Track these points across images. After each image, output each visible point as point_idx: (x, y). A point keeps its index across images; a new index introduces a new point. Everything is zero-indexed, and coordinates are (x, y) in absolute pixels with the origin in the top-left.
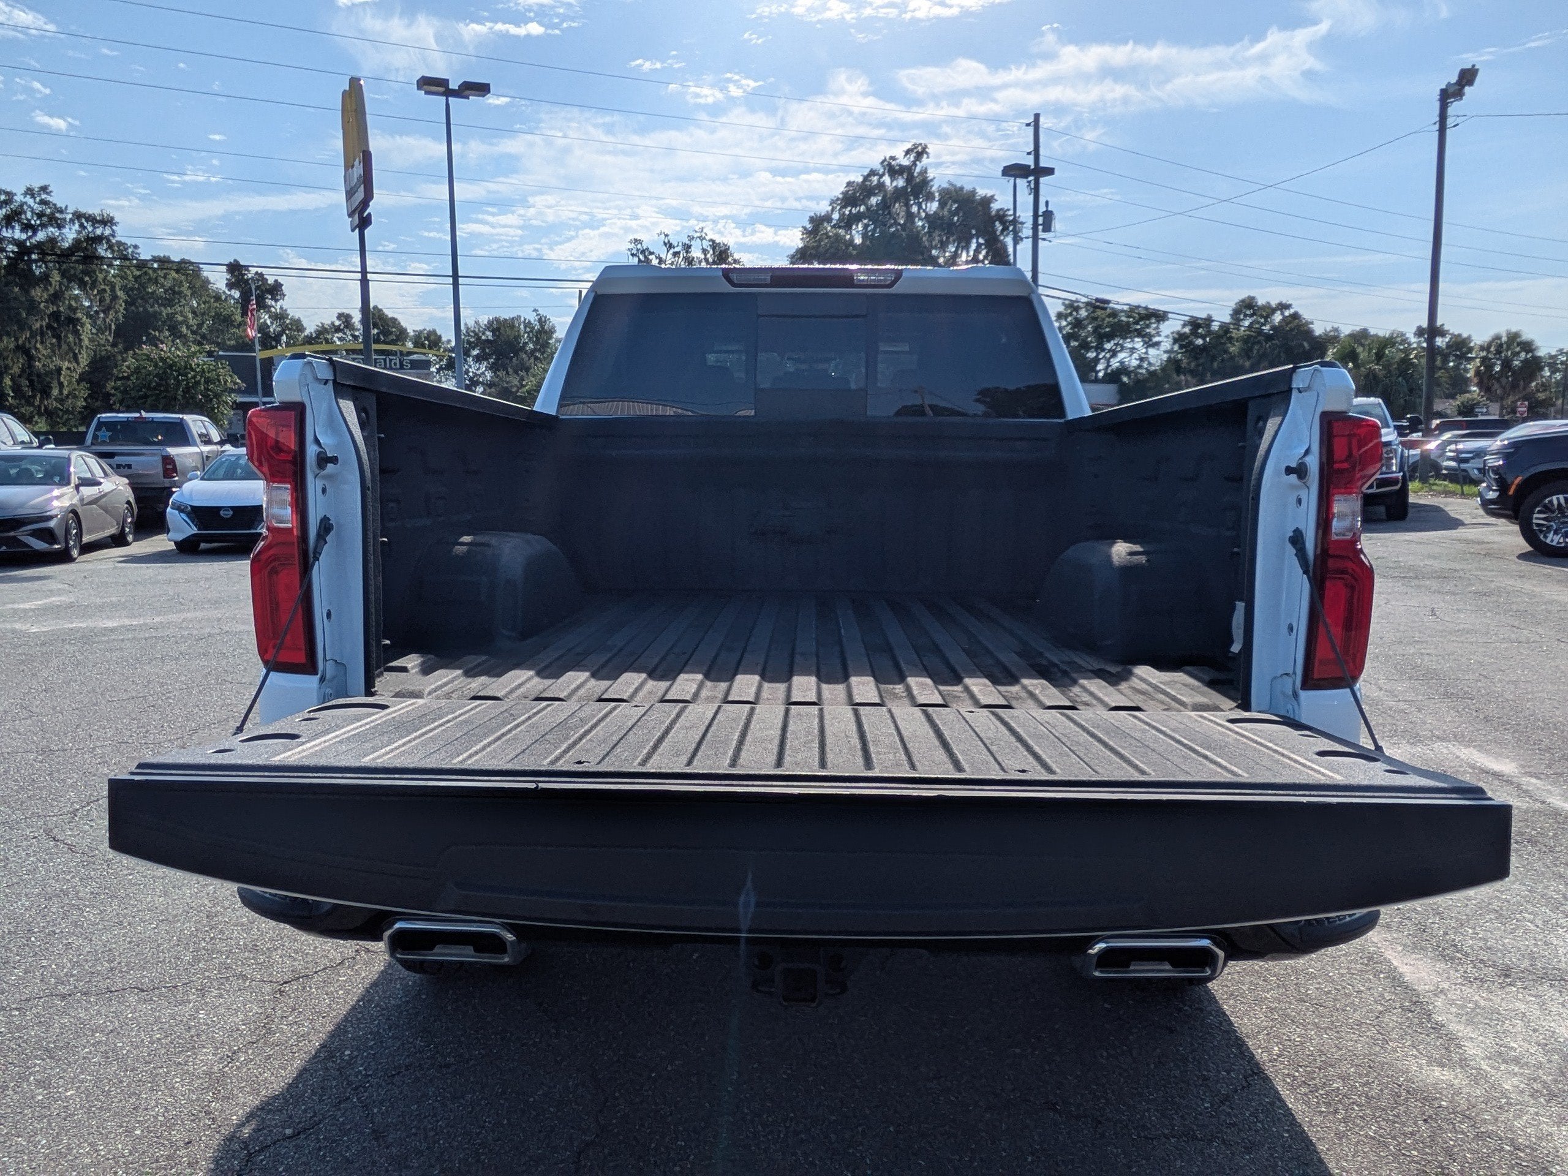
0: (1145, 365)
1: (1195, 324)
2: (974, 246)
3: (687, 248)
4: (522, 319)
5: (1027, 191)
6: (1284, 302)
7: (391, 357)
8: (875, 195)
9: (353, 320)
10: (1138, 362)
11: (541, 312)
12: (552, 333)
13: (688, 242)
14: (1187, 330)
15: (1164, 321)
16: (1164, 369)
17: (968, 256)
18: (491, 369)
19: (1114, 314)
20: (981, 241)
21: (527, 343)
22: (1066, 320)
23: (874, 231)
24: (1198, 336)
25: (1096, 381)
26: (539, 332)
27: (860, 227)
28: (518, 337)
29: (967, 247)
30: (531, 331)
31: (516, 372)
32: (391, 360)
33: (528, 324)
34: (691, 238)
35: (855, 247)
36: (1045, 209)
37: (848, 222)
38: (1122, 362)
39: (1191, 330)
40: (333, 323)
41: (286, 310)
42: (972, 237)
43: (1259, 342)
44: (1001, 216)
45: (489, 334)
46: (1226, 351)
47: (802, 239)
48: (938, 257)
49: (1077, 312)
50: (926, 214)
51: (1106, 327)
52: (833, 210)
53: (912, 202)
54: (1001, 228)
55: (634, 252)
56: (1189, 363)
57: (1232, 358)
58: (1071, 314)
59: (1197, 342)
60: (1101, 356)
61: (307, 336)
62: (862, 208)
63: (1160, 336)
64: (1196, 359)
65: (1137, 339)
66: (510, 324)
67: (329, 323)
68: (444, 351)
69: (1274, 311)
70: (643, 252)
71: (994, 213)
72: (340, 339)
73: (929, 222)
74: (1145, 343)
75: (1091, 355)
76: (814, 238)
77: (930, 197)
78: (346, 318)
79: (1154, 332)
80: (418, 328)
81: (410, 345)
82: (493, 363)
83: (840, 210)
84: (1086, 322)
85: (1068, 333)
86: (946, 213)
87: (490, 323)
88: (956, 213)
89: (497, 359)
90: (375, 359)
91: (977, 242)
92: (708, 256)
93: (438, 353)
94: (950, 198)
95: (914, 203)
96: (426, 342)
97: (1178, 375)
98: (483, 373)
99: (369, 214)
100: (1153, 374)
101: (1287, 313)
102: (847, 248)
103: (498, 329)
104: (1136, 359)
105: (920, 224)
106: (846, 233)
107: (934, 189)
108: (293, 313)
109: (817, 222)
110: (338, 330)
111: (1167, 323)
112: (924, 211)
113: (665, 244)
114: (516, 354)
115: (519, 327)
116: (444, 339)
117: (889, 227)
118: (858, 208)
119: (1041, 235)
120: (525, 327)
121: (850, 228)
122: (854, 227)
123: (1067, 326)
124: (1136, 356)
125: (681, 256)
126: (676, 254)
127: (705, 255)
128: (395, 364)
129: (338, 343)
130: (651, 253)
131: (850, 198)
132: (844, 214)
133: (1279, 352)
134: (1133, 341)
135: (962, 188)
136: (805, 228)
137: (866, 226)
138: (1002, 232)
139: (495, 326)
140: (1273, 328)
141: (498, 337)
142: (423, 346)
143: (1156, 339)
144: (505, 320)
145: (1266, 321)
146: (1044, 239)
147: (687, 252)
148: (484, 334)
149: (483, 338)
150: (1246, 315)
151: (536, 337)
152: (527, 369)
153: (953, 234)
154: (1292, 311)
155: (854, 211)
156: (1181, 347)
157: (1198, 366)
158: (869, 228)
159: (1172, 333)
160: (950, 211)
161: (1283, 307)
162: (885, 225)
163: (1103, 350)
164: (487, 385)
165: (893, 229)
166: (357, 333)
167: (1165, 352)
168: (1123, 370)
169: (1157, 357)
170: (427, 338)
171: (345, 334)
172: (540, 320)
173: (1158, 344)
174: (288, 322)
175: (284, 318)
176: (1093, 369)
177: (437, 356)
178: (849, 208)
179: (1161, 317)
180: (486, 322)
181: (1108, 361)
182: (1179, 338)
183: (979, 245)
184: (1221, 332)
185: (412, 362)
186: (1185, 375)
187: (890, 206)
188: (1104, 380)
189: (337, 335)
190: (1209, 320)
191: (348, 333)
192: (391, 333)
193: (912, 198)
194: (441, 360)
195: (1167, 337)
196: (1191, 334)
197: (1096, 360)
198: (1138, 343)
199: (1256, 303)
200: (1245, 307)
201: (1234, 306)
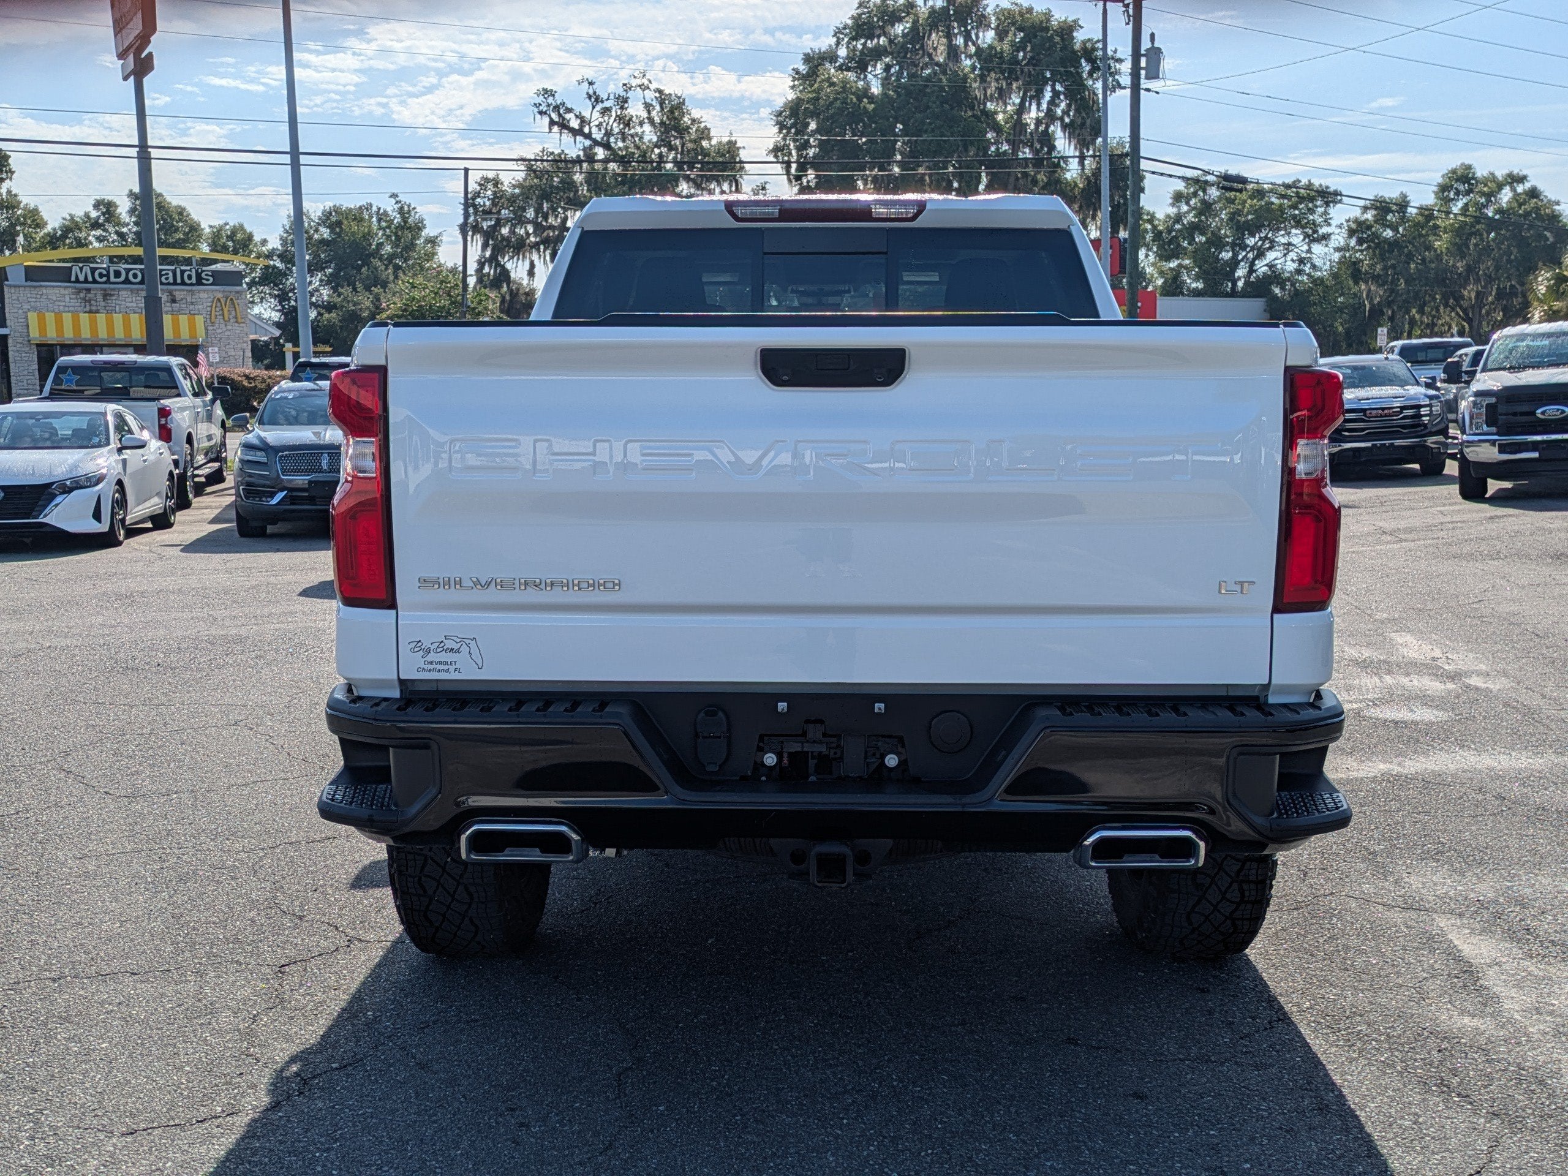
0: (1307, 268)
1: (1382, 207)
2: (1048, 95)
3: (622, 101)
4: (374, 209)
5: (1123, 19)
6: (1515, 172)
7: (183, 268)
8: (900, 20)
9: (119, 210)
10: (1295, 265)
11: (401, 197)
12: (420, 229)
13: (623, 94)
14: (1369, 216)
15: (1335, 202)
16: (1335, 276)
17: (1038, 109)
18: (328, 282)
19: (1260, 193)
20: (1058, 87)
21: (381, 244)
22: (1187, 203)
23: (899, 74)
24: (1386, 225)
25: (1233, 294)
26: (400, 227)
27: (880, 67)
28: (368, 235)
29: (1038, 97)
30: (389, 227)
31: (368, 288)
32: (182, 272)
33: (382, 216)
34: (627, 87)
35: (872, 99)
36: (1149, 45)
37: (860, 63)
38: (1271, 266)
39: (1374, 216)
40: (87, 215)
41: (16, 195)
42: (1045, 82)
43: (1478, 233)
44: (1088, 52)
45: (325, 233)
46: (1429, 247)
47: (793, 87)
48: (996, 113)
49: (1204, 191)
50: (978, 48)
51: (1249, 213)
52: (838, 44)
53: (956, 31)
54: (1088, 68)
55: (544, 108)
56: (1371, 266)
57: (1439, 257)
58: (1195, 194)
59: (1385, 234)
60: (1240, 257)
61: (48, 234)
62: (883, 40)
63: (1329, 225)
64: (1383, 259)
65: (1294, 231)
66: (357, 216)
67: (82, 214)
68: (258, 258)
69: (1500, 186)
70: (556, 108)
71: (1077, 47)
72: (100, 239)
73: (979, 60)
74: (1306, 236)
75: (1226, 255)
76: (811, 86)
77: (982, 22)
78: (107, 208)
79: (1319, 220)
80: (217, 223)
81: (205, 248)
82: (331, 274)
83: (849, 43)
84: (1218, 206)
85: (1191, 223)
86: (1006, 47)
87: (327, 215)
88: (1021, 46)
89: (338, 270)
90: (161, 270)
91: (1054, 90)
92: (654, 113)
93: (247, 260)
94: (1013, 24)
95: (960, 33)
96: (230, 244)
97: (1356, 283)
98: (317, 290)
99: (150, 55)
100: (1318, 282)
101: (1520, 189)
102: (860, 100)
103: (339, 223)
104: (1293, 260)
105: (968, 62)
106: (859, 78)
107: (989, 10)
108: (27, 200)
109: (815, 62)
110: (96, 225)
111: (1339, 207)
112: (974, 44)
113: (590, 97)
114: (367, 263)
115: (370, 221)
116: (257, 238)
117: (922, 69)
118: (876, 40)
119: (1144, 83)
120: (379, 220)
121: (864, 69)
122: (870, 69)
123: (1188, 212)
124: (1292, 255)
125: (614, 114)
126: (606, 111)
127: (649, 112)
128: (190, 277)
129: (96, 245)
130: (569, 110)
131: (861, 28)
132: (854, 49)
133: (1509, 246)
134: (1289, 234)
135: (1030, 10)
136: (797, 72)
137: (887, 68)
138: (1090, 74)
139: (334, 219)
140: (1500, 211)
141: (339, 235)
142: (224, 249)
143: (1323, 230)
144: (350, 210)
145: (1489, 201)
146: (1148, 90)
147: (622, 108)
148: (317, 231)
149: (316, 236)
150: (1458, 193)
151: (396, 235)
152: (384, 285)
153: (1017, 80)
154: (1527, 185)
155: (869, 44)
156: (1360, 242)
157: (1385, 268)
158: (893, 70)
159: (1348, 221)
160: (1013, 44)
161: (1515, 179)
162: (916, 66)
163: (1244, 247)
164: (324, 307)
165: (928, 72)
166: (125, 230)
167: (1337, 249)
168: (1275, 277)
169: (1325, 257)
170: (230, 237)
171: (105, 230)
172: (401, 211)
173: (1326, 237)
174: (19, 212)
175: (14, 207)
176: (1230, 277)
177: (247, 265)
178: (863, 41)
179: (1329, 197)
180: (319, 213)
181: (1252, 264)
182: (1357, 229)
183: (1056, 94)
184: (1421, 219)
185: (214, 274)
186: (1366, 282)
187: (924, 37)
188: (1244, 294)
189: (94, 232)
190: (1403, 204)
191: (111, 229)
192: (177, 230)
193: (956, 25)
194: (253, 270)
195: (1340, 226)
196: (1376, 222)
197: (1234, 263)
198: (1297, 237)
199: (1474, 174)
200: (1457, 180)
201: (1440, 180)
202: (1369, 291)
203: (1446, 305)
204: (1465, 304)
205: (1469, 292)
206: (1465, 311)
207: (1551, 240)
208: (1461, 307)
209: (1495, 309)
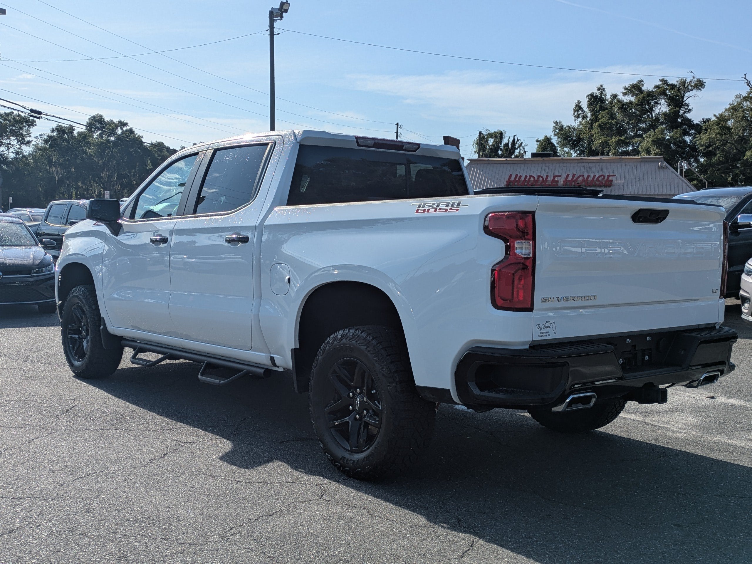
0: (20, 157)
1: (60, 131)
6: (122, 121)
10: (14, 155)
14: (55, 134)
15: (33, 125)
24: (64, 139)
39: (58, 135)
43: (108, 148)
46: (85, 152)
56: (59, 159)
57: (90, 157)
59: (64, 144)
63: (30, 136)
64: (63, 156)
65: (12, 138)
69: (117, 127)
74: (19, 141)
79: (25, 133)
97: (50, 167)
101: (125, 129)
104: (12, 152)
111: (35, 127)
124: (12, 150)
134: (9, 139)
140: (117, 139)
143: (27, 139)
145: (111, 133)
150: (97, 128)
154: (128, 128)
156: (51, 146)
157: (65, 161)
159: (42, 135)
161: (122, 124)
173: (29, 142)
179: (29, 122)
182: (49, 140)
184: (79, 138)
186: (55, 167)
195: (36, 138)
196: (59, 137)
198: (13, 141)
199: (104, 119)
200: (96, 121)
201: (88, 121)
202: (57, 171)
203: (95, 181)
204: (102, 180)
205: (105, 175)
206: (103, 184)
207: (141, 153)
208: (101, 182)
209: (116, 184)
